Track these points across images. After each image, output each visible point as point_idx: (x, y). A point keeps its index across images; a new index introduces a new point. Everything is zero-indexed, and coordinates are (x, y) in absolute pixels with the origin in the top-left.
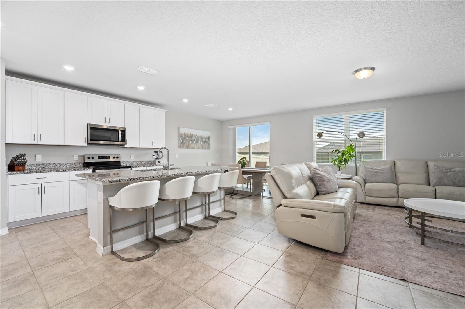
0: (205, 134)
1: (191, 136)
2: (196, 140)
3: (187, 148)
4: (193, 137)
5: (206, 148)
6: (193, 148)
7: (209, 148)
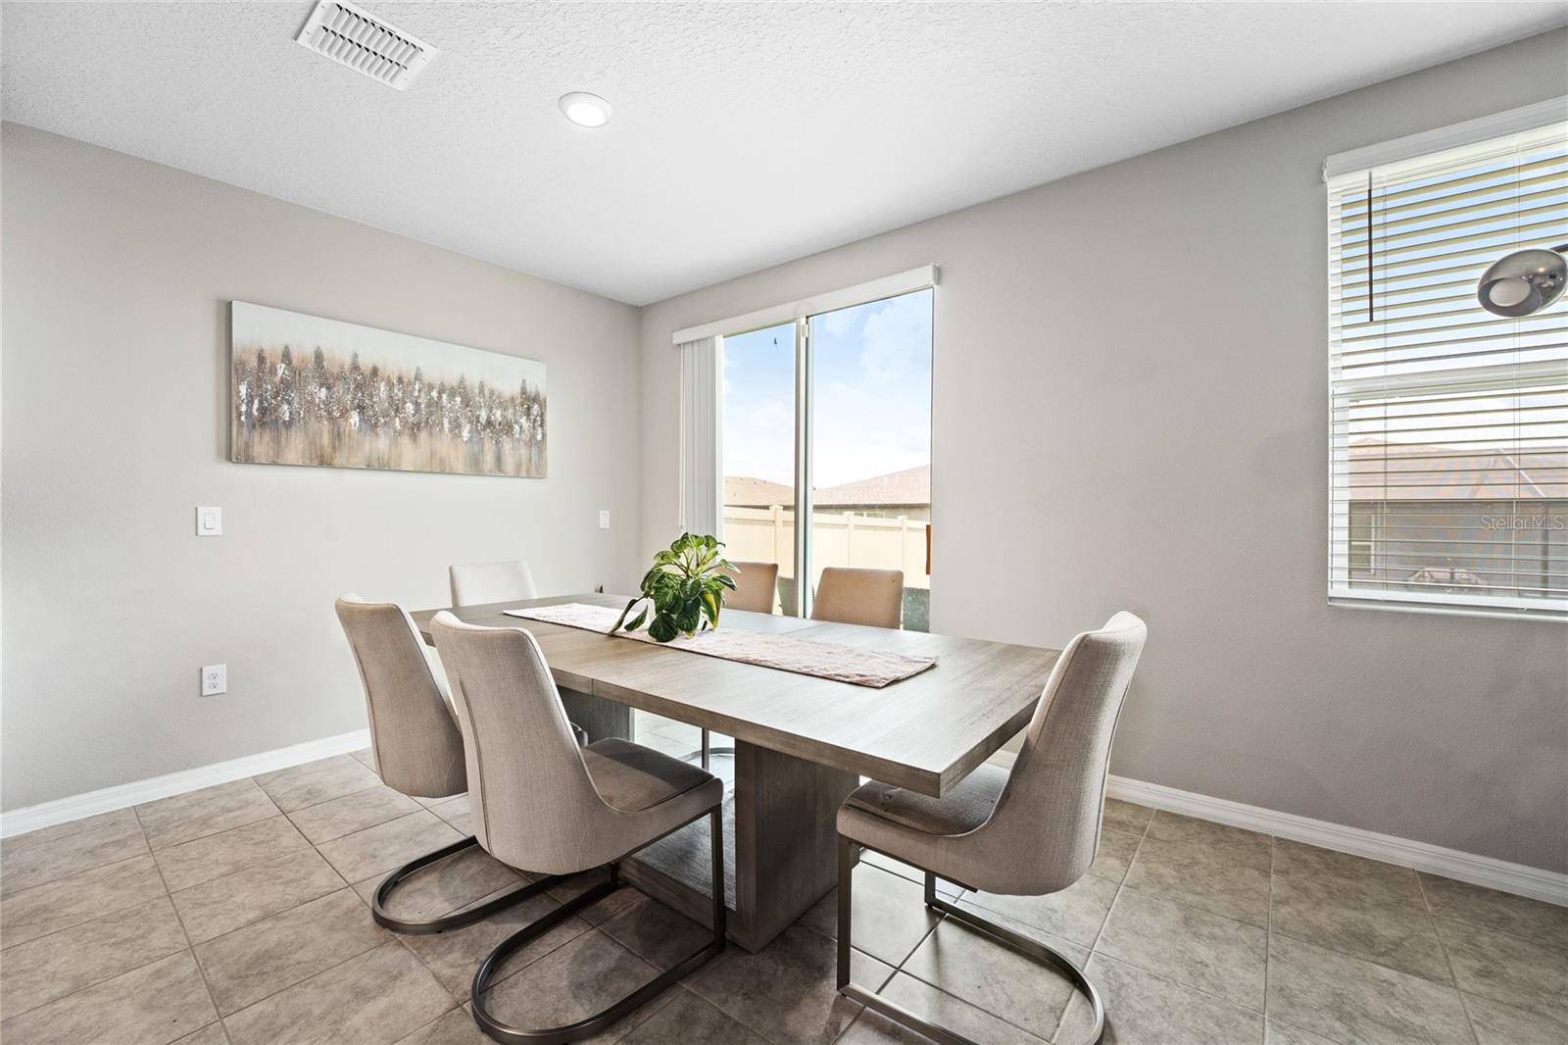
0: (506, 375)
1: (364, 380)
2: (410, 407)
3: (323, 461)
4: (383, 386)
5: (509, 464)
6: (378, 465)
7: (533, 469)
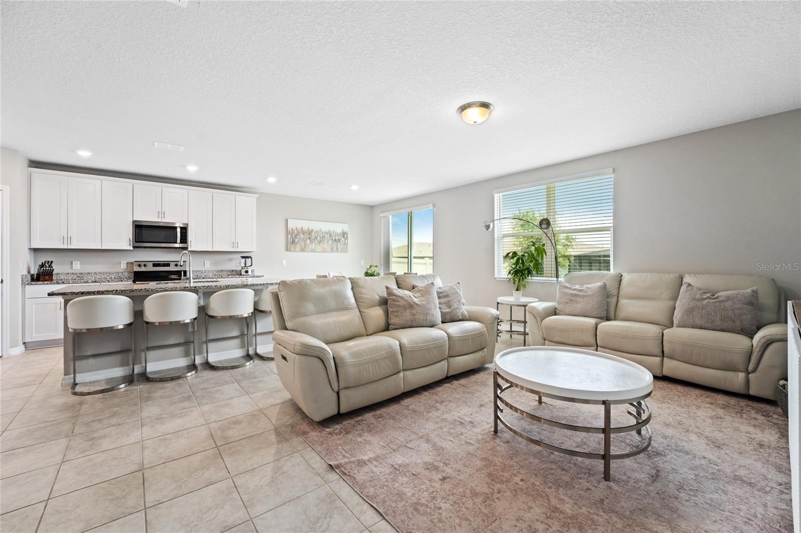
0: (338, 228)
1: (310, 232)
2: (319, 237)
3: (303, 250)
4: (314, 233)
5: (339, 250)
6: (313, 251)
7: (345, 250)
